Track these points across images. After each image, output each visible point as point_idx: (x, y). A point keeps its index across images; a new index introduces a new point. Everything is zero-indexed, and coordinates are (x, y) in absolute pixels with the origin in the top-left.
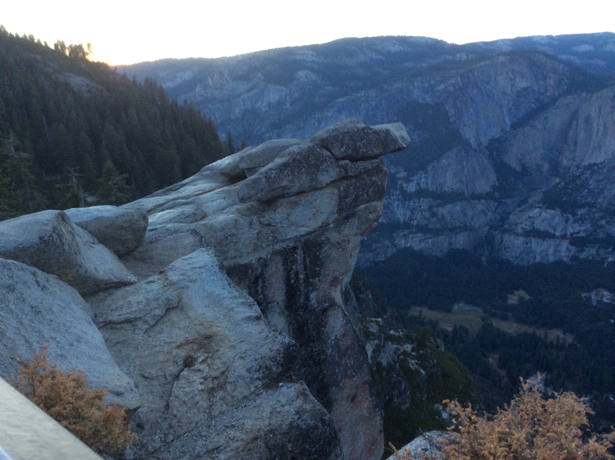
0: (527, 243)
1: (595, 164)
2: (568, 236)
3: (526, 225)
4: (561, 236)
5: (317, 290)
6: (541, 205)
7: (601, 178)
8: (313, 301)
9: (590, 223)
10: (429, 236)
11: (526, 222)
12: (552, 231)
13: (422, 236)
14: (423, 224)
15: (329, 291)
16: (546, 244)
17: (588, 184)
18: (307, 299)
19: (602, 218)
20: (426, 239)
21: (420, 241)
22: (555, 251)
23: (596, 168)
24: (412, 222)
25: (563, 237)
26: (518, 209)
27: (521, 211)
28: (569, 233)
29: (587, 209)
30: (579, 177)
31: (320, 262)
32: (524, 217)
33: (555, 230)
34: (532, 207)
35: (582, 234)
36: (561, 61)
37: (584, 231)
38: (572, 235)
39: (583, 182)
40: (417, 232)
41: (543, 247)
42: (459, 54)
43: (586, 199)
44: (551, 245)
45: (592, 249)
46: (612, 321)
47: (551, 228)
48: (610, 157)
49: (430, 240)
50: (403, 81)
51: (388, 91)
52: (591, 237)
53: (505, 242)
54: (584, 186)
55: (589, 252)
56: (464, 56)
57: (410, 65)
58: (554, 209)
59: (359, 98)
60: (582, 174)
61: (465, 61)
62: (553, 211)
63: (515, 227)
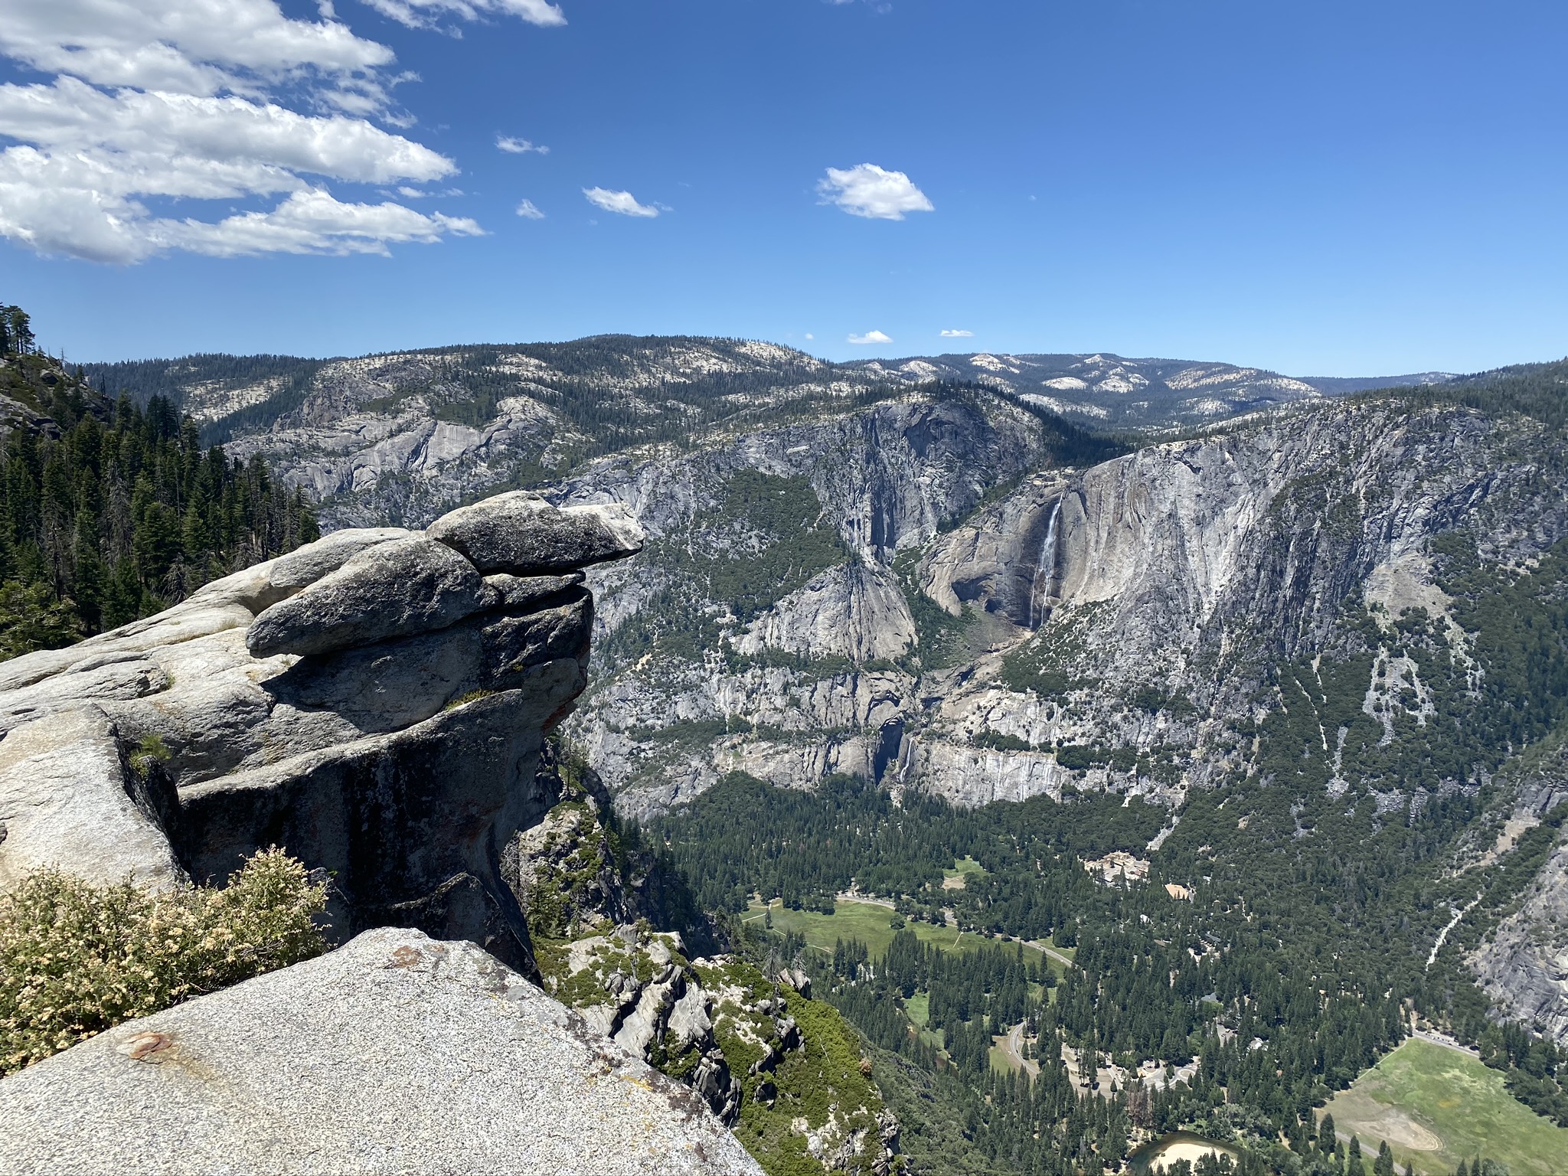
0: (976, 761)
1: (1095, 604)
2: (1054, 745)
3: (973, 723)
4: (1040, 746)
5: (423, 844)
6: (999, 683)
7: (1109, 630)
8: (416, 870)
9: (1094, 718)
10: (784, 746)
11: (972, 718)
12: (1021, 735)
13: (771, 747)
14: (772, 722)
15: (453, 847)
16: (1013, 763)
17: (1085, 642)
18: (402, 863)
19: (1115, 709)
20: (777, 753)
21: (766, 758)
22: (1030, 775)
23: (1098, 611)
24: (749, 718)
25: (1045, 748)
26: (956, 691)
27: (961, 696)
28: (1054, 740)
29: (1086, 691)
30: (1068, 628)
31: (432, 786)
32: (969, 707)
33: (1028, 733)
34: (982, 686)
35: (1080, 742)
36: (1026, 406)
37: (1083, 734)
38: (1060, 743)
39: (1076, 638)
40: (760, 738)
41: (1008, 769)
42: (835, 383)
43: (1083, 671)
44: (1022, 764)
45: (1099, 771)
46: (1144, 918)
47: (1021, 730)
48: (1123, 589)
49: (787, 756)
50: (727, 430)
51: (695, 446)
52: (1097, 748)
53: (933, 759)
54: (1078, 646)
55: (1094, 778)
56: (846, 389)
57: (741, 398)
58: (1025, 692)
59: (638, 459)
60: (1071, 623)
61: (846, 397)
62: (1023, 696)
63: (950, 727)
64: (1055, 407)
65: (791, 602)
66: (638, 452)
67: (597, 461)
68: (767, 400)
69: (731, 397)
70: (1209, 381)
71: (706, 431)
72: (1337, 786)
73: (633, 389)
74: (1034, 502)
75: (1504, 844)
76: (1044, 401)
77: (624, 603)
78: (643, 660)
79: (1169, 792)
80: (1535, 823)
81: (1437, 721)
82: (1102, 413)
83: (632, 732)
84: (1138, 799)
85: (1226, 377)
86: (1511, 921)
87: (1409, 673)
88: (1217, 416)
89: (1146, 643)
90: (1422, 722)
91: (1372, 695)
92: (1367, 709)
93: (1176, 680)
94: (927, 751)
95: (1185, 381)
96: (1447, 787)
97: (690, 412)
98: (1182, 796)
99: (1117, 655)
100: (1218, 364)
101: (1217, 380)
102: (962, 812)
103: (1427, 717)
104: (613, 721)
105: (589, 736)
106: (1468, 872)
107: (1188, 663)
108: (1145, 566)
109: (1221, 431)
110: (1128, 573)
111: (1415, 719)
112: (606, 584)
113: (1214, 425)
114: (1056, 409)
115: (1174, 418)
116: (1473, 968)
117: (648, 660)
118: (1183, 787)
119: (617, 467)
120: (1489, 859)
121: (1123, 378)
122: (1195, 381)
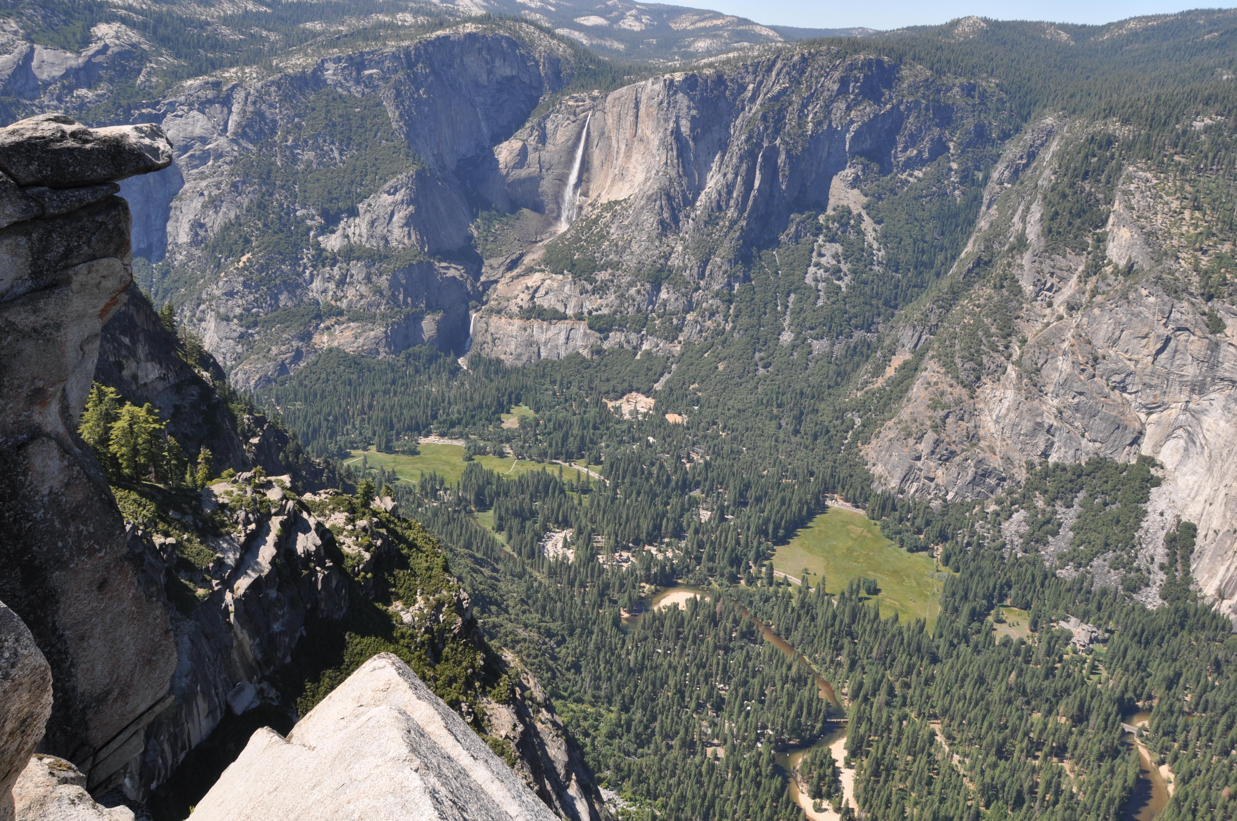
0: (525, 329)
1: (616, 202)
2: (586, 314)
3: (523, 299)
4: (575, 316)
6: (543, 267)
7: (626, 223)
9: (615, 292)
10: (370, 325)
11: (522, 296)
12: (560, 308)
13: (358, 327)
14: (358, 306)
16: (553, 330)
17: (608, 233)
19: (631, 284)
20: (365, 331)
21: (355, 336)
22: (568, 338)
23: (618, 208)
24: (339, 303)
25: (579, 317)
26: (509, 275)
27: (513, 278)
28: (585, 310)
29: (610, 271)
30: (595, 222)
32: (519, 287)
33: (566, 306)
34: (530, 271)
35: (605, 311)
36: (561, 39)
37: (607, 305)
38: (590, 313)
39: (602, 230)
40: (350, 320)
41: (550, 334)
42: (400, 14)
43: (607, 256)
44: (561, 330)
45: (618, 333)
46: (651, 439)
47: (560, 304)
48: (637, 191)
49: (372, 333)
50: (306, 55)
51: (280, 70)
52: (618, 316)
53: (492, 329)
54: (603, 237)
55: (616, 338)
56: (409, 18)
57: (318, 26)
58: (562, 273)
59: (227, 80)
60: (599, 217)
61: (410, 27)
62: (560, 277)
63: (506, 304)
64: (584, 40)
65: (370, 205)
66: (227, 75)
67: (190, 82)
68: (341, 28)
69: (309, 25)
70: (702, 24)
71: (289, 54)
72: (787, 337)
73: (219, 17)
74: (568, 119)
75: (890, 372)
76: (576, 35)
77: (224, 209)
78: (244, 259)
79: (669, 346)
80: (908, 356)
81: (853, 288)
82: (621, 47)
83: (241, 320)
84: (648, 353)
85: (716, 22)
86: (890, 423)
87: (837, 254)
88: (708, 53)
89: (654, 234)
90: (844, 289)
91: (812, 269)
92: (809, 280)
93: (675, 261)
94: (487, 324)
95: (683, 24)
96: (858, 335)
97: (272, 38)
98: (678, 348)
99: (633, 243)
100: (709, 12)
101: (708, 24)
102: (515, 370)
103: (847, 285)
104: (222, 310)
105: (203, 324)
106: (867, 393)
107: (685, 248)
108: (654, 172)
109: (711, 65)
110: (640, 177)
111: (840, 288)
112: (206, 193)
113: (705, 61)
114: (585, 42)
115: (675, 53)
116: (865, 458)
117: (249, 259)
118: (680, 342)
119: (209, 89)
120: (880, 382)
121: (637, 18)
122: (692, 24)
